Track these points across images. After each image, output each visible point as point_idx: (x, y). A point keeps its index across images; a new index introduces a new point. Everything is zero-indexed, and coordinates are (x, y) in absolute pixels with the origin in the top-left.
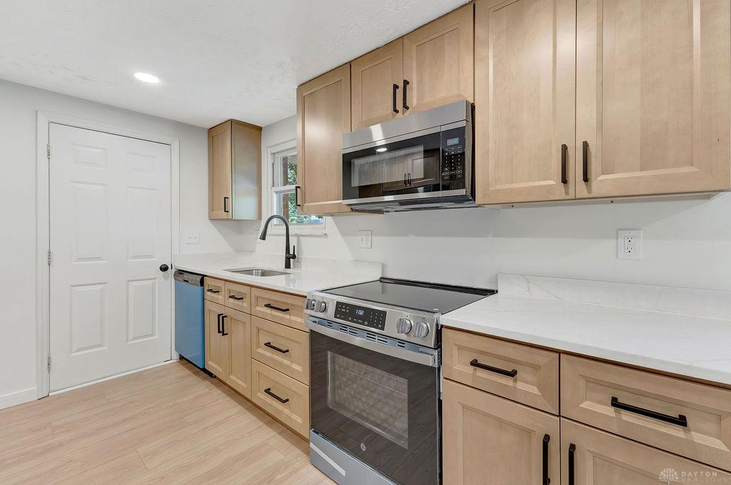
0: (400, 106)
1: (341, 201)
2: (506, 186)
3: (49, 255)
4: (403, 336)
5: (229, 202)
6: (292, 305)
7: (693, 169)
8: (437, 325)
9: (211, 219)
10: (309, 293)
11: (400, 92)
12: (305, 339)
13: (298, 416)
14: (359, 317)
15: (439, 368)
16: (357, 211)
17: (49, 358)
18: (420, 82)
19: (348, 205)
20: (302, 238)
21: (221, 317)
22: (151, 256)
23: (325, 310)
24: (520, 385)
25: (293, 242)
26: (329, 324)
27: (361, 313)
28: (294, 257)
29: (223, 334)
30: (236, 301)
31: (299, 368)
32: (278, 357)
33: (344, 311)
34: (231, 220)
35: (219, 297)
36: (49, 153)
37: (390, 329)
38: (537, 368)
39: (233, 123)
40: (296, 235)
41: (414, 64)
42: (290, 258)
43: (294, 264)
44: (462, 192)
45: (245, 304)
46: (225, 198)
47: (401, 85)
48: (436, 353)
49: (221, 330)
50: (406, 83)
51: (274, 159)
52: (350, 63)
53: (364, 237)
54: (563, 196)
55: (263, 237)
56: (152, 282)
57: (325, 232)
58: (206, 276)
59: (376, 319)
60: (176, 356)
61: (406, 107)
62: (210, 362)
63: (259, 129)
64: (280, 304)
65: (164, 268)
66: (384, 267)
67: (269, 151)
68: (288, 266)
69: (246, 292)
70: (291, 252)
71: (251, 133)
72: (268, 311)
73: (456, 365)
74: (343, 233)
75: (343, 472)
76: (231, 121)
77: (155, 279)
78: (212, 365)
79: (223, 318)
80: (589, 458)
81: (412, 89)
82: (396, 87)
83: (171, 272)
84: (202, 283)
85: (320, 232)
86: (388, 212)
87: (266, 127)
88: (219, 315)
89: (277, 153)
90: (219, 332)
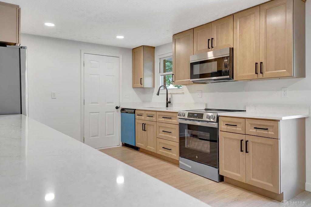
0: (210, 46)
1: (190, 80)
2: (242, 75)
3: (84, 101)
4: (208, 120)
5: (142, 80)
6: (173, 116)
7: (285, 70)
8: (217, 116)
9: (134, 88)
10: (179, 111)
11: (210, 42)
12: (177, 127)
13: (175, 154)
14: (195, 116)
15: (218, 128)
16: (195, 83)
17: (84, 138)
18: (217, 39)
19: (193, 81)
20: (173, 95)
21: (144, 124)
22: (113, 103)
23: (184, 116)
24: (237, 129)
25: (169, 96)
26: (186, 119)
27: (196, 115)
28: (170, 102)
29: (145, 131)
30: (150, 118)
31: (176, 138)
32: (167, 135)
33: (191, 115)
34: (143, 88)
35: (143, 117)
36: (84, 64)
37: (204, 118)
38: (240, 123)
39: (144, 47)
40: (171, 93)
41: (215, 32)
42: (168, 103)
43: (169, 106)
44: (228, 77)
45: (154, 119)
46: (141, 79)
47: (211, 39)
48: (217, 123)
49: (144, 129)
50: (212, 39)
51: (160, 61)
52: (193, 29)
53: (199, 93)
54: (257, 78)
55: (158, 94)
56: (113, 113)
57: (183, 92)
58: (136, 110)
59: (200, 116)
60: (121, 144)
61: (212, 47)
62: (138, 143)
63: (154, 48)
64: (168, 116)
65: (117, 108)
66: (206, 105)
67: (158, 57)
68: (167, 106)
69: (154, 114)
70: (169, 101)
71: (151, 50)
72: (163, 119)
73: (222, 126)
74: (191, 92)
75: (190, 167)
76: (143, 46)
77: (114, 112)
78: (138, 144)
79: (145, 124)
80: (251, 143)
81: (214, 41)
82: (209, 40)
83: (120, 109)
84: (134, 113)
85: (181, 92)
86: (208, 83)
87: (157, 47)
88: (143, 124)
89: (162, 58)
90: (143, 130)
